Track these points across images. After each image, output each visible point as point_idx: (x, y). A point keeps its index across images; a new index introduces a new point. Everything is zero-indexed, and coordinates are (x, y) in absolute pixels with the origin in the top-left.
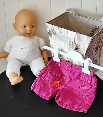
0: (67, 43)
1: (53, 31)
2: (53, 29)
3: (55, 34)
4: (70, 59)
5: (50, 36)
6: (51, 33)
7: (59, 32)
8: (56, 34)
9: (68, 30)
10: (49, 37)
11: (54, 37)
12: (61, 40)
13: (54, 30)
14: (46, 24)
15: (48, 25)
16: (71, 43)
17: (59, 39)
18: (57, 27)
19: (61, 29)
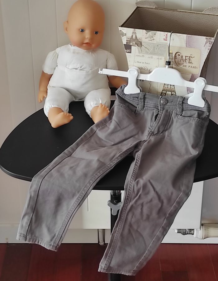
0: (164, 57)
1: (134, 40)
2: (134, 36)
3: (139, 44)
4: (169, 87)
5: (128, 51)
6: (131, 44)
7: (147, 40)
8: (141, 45)
9: (166, 33)
10: (127, 53)
11: (137, 51)
12: (151, 53)
13: (136, 37)
14: (120, 28)
15: (125, 30)
16: (174, 56)
17: (147, 53)
18: (144, 31)
19: (151, 33)
